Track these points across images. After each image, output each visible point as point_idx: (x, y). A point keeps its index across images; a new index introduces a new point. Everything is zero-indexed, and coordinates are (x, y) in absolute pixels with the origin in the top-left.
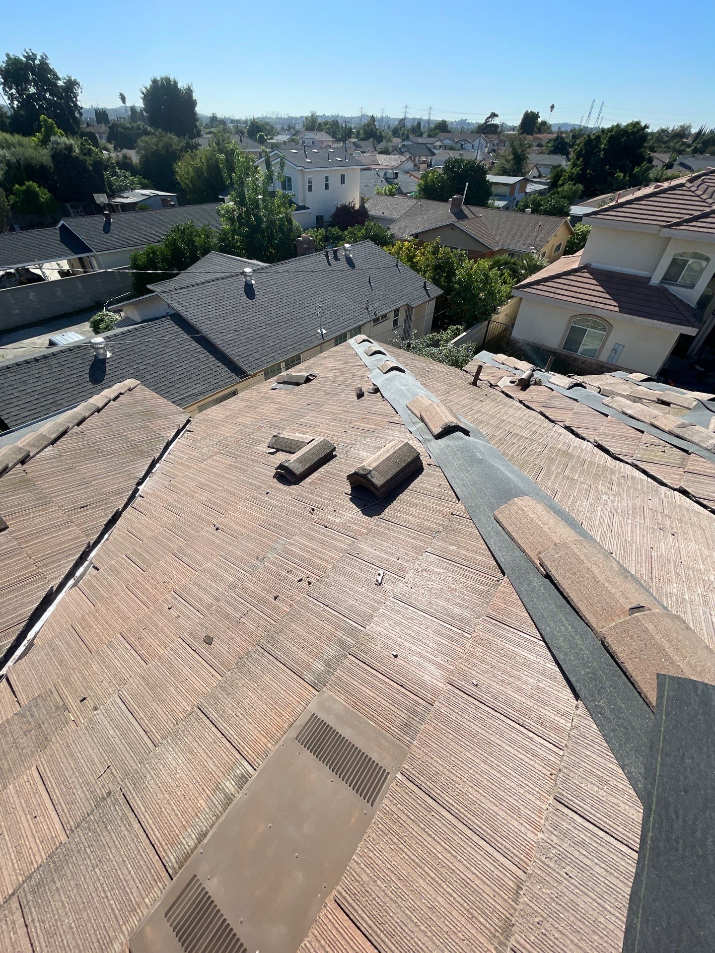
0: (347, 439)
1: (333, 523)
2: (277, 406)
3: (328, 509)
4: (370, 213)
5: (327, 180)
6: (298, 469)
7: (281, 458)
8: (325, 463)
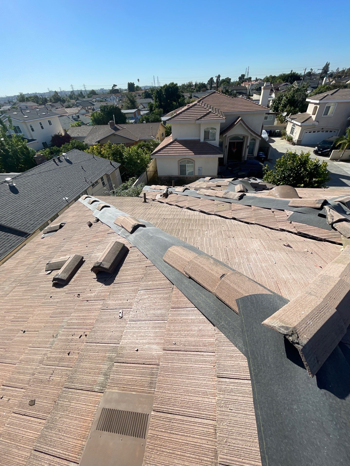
0: (89, 250)
1: (90, 297)
2: (47, 246)
3: (87, 291)
4: (71, 136)
5: (41, 125)
6: (65, 277)
7: (54, 274)
8: (80, 267)
